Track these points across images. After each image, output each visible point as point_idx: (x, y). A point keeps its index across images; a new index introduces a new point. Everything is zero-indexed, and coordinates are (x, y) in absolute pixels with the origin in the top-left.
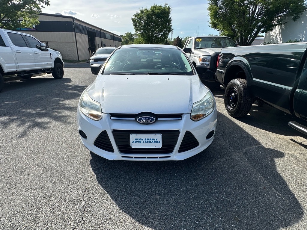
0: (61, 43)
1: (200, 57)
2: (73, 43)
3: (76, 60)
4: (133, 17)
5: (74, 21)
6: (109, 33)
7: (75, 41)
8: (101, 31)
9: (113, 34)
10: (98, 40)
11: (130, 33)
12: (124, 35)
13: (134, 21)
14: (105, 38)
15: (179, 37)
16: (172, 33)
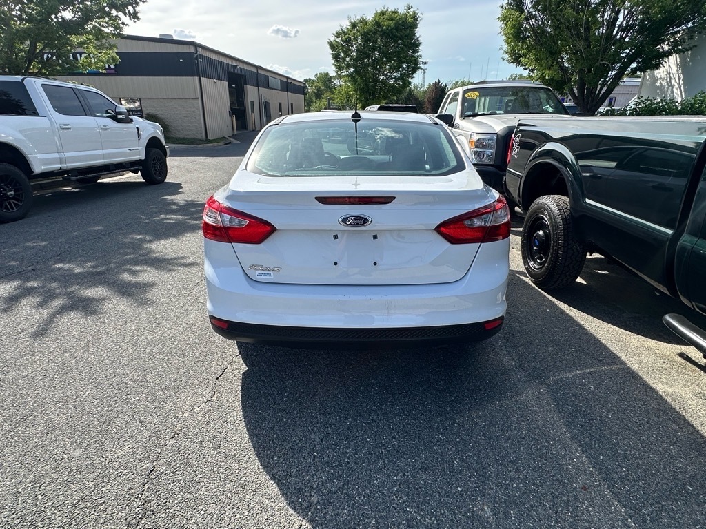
0: (169, 101)
1: (470, 138)
2: (196, 101)
3: (200, 138)
4: (333, 39)
5: (197, 51)
6: (277, 76)
7: (199, 96)
8: (260, 71)
9: (287, 78)
10: (251, 92)
11: (327, 74)
12: (313, 78)
13: (333, 46)
14: (268, 87)
15: (439, 81)
16: (425, 72)
